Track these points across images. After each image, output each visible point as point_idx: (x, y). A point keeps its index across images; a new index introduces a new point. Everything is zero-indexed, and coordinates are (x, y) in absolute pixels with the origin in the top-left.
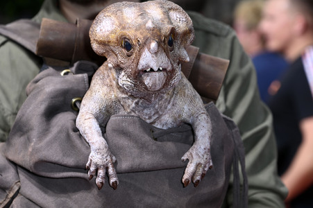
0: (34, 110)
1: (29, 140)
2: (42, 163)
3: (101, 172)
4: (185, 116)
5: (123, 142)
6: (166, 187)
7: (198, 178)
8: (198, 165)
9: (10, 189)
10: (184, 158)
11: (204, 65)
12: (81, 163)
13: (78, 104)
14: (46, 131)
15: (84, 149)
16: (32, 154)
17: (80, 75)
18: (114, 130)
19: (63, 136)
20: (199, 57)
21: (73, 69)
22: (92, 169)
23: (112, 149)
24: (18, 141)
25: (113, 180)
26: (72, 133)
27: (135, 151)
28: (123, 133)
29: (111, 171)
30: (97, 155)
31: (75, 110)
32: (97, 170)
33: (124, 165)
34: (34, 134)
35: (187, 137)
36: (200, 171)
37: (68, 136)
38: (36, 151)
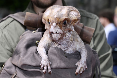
0: (22, 46)
1: (20, 56)
2: (24, 65)
3: (45, 68)
4: (77, 49)
5: (54, 57)
6: (70, 75)
7: (81, 72)
8: (82, 67)
9: (13, 74)
10: (77, 64)
11: (85, 30)
12: (38, 65)
13: (38, 43)
14: (26, 53)
15: (39, 60)
16: (21, 62)
17: (39, 33)
18: (51, 53)
19: (32, 55)
20: (83, 27)
21: (37, 31)
22: (42, 66)
23: (50, 60)
24: (16, 57)
25: (49, 71)
26: (35, 54)
27: (58, 61)
28: (54, 54)
29: (49, 67)
30: (44, 61)
31: (37, 45)
32: (44, 67)
33: (54, 66)
34: (22, 54)
35: (78, 57)
36: (82, 70)
37: (34, 55)
38: (22, 60)
